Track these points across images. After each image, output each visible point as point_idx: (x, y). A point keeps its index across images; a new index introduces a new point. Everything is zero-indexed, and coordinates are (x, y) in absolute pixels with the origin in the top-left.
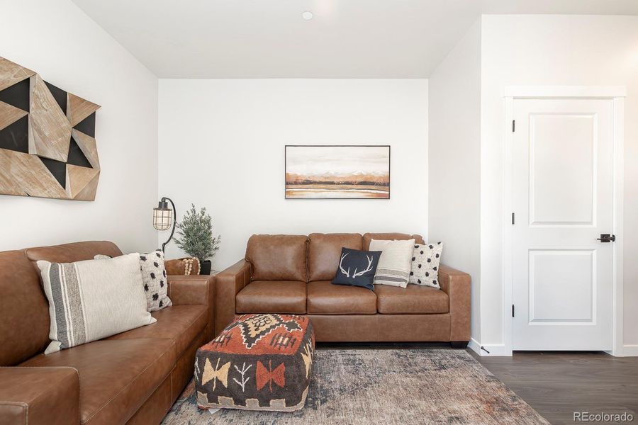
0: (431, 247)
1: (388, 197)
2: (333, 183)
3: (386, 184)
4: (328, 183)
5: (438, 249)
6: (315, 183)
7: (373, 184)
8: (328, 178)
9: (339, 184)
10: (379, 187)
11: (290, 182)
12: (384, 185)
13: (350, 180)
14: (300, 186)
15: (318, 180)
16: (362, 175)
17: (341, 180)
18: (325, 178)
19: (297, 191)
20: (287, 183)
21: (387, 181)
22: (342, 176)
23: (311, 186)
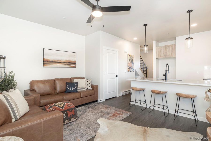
0: (89, 80)
1: (76, 67)
2: (60, 62)
3: (75, 63)
4: (59, 62)
5: (91, 80)
6: (54, 62)
7: (72, 63)
8: (59, 61)
9: (62, 63)
10: (73, 64)
11: (45, 61)
12: (75, 64)
13: (65, 62)
14: (49, 63)
15: (55, 61)
16: (69, 61)
17: (62, 62)
18: (58, 61)
19: (48, 65)
20: (44, 62)
21: (75, 62)
22: (63, 60)
23: (53, 63)
